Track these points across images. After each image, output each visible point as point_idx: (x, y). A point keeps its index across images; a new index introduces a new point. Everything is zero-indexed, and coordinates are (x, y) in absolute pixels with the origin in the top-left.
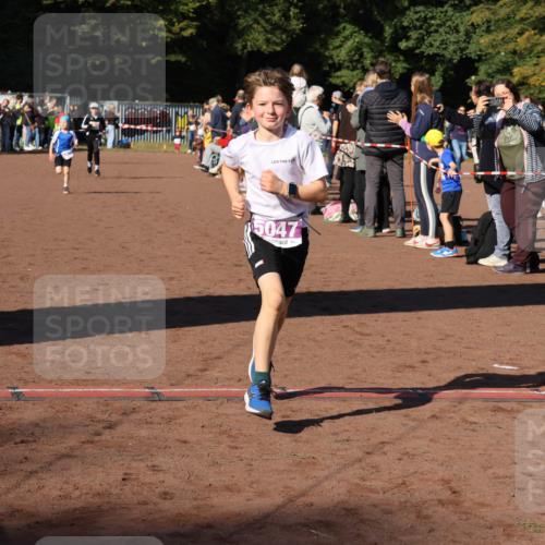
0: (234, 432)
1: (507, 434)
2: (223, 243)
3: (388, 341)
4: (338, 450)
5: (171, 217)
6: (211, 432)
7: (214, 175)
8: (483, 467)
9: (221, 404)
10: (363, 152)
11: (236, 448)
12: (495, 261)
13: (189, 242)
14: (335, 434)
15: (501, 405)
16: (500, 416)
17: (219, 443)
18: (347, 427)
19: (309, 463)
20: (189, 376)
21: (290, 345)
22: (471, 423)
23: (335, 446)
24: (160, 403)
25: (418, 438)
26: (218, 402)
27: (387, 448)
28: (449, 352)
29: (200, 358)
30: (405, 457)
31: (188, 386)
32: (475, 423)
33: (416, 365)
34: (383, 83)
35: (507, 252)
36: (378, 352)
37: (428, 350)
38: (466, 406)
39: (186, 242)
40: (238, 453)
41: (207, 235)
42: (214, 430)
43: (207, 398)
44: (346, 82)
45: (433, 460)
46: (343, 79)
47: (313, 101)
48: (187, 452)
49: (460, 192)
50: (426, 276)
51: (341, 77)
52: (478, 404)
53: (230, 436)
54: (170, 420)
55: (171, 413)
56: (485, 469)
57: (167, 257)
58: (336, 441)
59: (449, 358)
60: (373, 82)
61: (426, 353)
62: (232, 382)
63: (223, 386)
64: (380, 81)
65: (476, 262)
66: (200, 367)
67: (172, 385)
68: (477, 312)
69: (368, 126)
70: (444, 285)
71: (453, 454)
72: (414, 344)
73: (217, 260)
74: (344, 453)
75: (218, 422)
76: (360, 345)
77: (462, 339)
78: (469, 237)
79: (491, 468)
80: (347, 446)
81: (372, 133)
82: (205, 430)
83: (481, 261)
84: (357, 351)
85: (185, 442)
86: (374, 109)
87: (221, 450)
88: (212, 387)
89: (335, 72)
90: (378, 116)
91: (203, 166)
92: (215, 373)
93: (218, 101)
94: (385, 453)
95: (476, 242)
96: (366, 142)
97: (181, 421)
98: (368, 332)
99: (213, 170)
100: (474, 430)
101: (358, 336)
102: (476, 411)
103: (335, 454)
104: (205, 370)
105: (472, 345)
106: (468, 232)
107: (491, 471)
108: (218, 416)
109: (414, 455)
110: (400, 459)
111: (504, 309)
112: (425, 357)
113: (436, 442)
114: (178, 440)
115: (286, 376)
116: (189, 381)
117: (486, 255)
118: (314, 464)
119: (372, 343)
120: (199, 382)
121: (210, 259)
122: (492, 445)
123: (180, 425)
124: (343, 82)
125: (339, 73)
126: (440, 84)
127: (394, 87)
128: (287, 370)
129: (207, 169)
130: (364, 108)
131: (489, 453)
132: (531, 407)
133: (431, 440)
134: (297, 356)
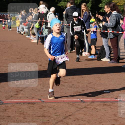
0: (25, 113)
1: (107, 112)
2: (24, 55)
3: (73, 84)
4: (56, 118)
5: (9, 47)
6: (17, 114)
7: (22, 34)
8: (99, 123)
9: (21, 105)
10: (66, 27)
11: (25, 118)
12: (106, 59)
13: (14, 55)
14: (55, 113)
15: (106, 103)
16: (105, 107)
17: (20, 117)
18: (59, 111)
19: (47, 122)
20: (12, 96)
21: (43, 86)
22: (97, 109)
23: (55, 117)
24: (3, 105)
25: (80, 114)
26: (20, 104)
27: (71, 117)
28: (91, 87)
29: (16, 91)
30: (76, 120)
31: (12, 99)
32: (98, 109)
33: (81, 92)
34: (72, 6)
35: (109, 57)
36: (70, 88)
37: (85, 87)
38: (95, 104)
39: (13, 55)
40: (25, 120)
41: (19, 53)
42: (19, 113)
43: (17, 103)
44: (63, 5)
45: (85, 120)
46: (62, 4)
47: (52, 12)
48: (10, 120)
49: (97, 39)
50: (85, 64)
51: (61, 4)
52: (99, 103)
53: (23, 115)
54: (6, 110)
55: (6, 108)
56: (100, 123)
57: (7, 60)
58: (56, 115)
59: (91, 89)
60: (70, 6)
61: (84, 88)
62: (25, 98)
63: (22, 99)
64: (71, 5)
65: (100, 60)
66: (15, 93)
67: (7, 99)
68: (100, 75)
69: (68, 19)
70: (91, 67)
71: (90, 118)
72: (80, 85)
73: (22, 60)
74: (58, 119)
75: (20, 110)
76: (64, 86)
77: (95, 83)
78: (98, 52)
79: (102, 122)
80: (59, 117)
81: (69, 21)
82: (16, 113)
83: (102, 60)
84: (63, 88)
85: (10, 117)
86: (69, 14)
87: (21, 119)
88: (18, 99)
89: (59, 2)
90: (71, 16)
91: (19, 32)
92: (20, 95)
93: (24, 12)
94: (70, 119)
95: (100, 54)
96: (67, 24)
97: (9, 110)
98: (67, 82)
99: (22, 33)
100: (97, 111)
101: (64, 83)
102: (98, 105)
103: (55, 120)
104: (17, 94)
105: (98, 85)
106: (98, 51)
107: (102, 124)
108: (20, 109)
109: (79, 119)
110: (75, 121)
111: (108, 74)
112: (83, 89)
113: (86, 115)
114: (7, 116)
115: (41, 96)
116: (12, 98)
117: (103, 58)
118: (49, 123)
119: (68, 85)
120: (15, 98)
121: (20, 60)
122: (103, 116)
123: (8, 112)
124: (62, 6)
125: (60, 3)
126: (91, 6)
127: (75, 7)
128: (42, 94)
129: (20, 32)
130: (67, 14)
131: (101, 118)
132: (115, 103)
133: (84, 115)
134: (45, 89)
